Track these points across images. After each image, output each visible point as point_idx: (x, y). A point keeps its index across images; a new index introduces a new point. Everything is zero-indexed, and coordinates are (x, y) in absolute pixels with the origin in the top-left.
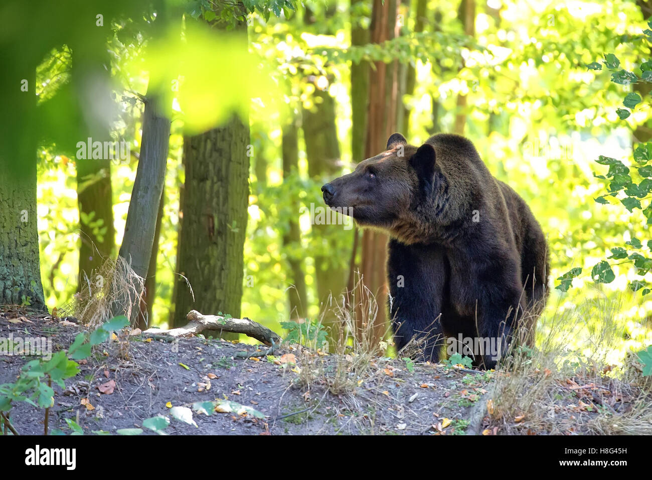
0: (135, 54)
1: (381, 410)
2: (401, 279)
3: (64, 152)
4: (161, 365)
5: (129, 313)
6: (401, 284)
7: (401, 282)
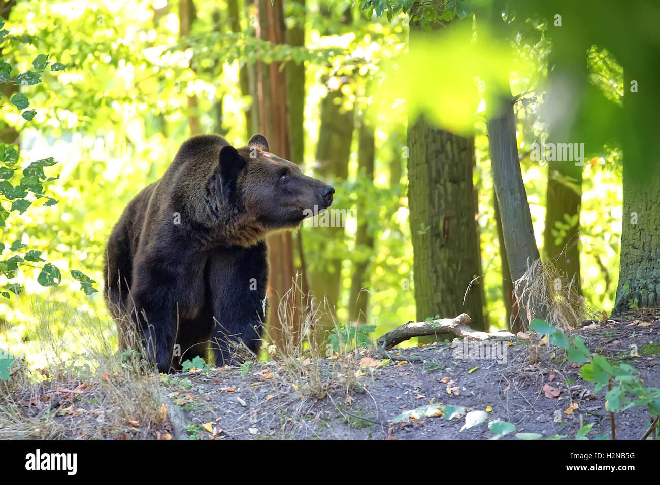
0: (523, 54)
1: (274, 414)
2: (253, 281)
3: (595, 154)
4: (497, 369)
5: (529, 317)
6: (253, 287)
7: (253, 285)
